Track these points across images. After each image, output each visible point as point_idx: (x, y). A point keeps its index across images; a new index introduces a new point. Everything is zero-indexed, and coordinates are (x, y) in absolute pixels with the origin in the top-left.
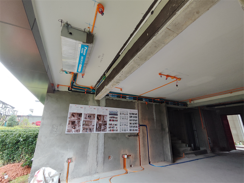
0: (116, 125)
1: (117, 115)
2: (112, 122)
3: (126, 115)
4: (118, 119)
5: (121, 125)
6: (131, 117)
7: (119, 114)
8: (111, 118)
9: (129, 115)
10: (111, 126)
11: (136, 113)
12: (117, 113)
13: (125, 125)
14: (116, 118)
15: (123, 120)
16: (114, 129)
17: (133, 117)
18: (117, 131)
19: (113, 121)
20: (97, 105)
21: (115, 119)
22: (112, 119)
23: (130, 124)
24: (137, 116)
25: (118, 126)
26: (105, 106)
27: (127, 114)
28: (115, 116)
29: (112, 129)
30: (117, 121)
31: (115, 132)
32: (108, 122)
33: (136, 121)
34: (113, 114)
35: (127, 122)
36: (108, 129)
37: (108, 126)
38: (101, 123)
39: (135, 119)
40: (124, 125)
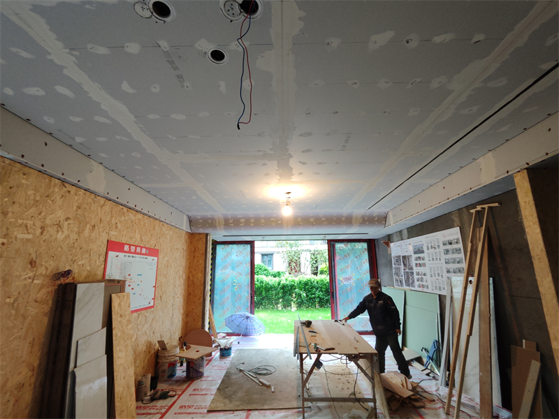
0: (425, 275)
1: (423, 252)
2: (419, 268)
3: (437, 250)
4: (426, 261)
5: (431, 276)
6: (447, 252)
7: (425, 249)
8: (416, 260)
9: (443, 248)
10: (420, 277)
11: (456, 237)
12: (422, 248)
13: (439, 275)
14: (423, 259)
15: (433, 262)
16: (423, 283)
17: (451, 252)
18: (428, 288)
19: (420, 265)
20: (400, 238)
21: (421, 262)
22: (418, 262)
23: (448, 272)
24: (460, 246)
25: (428, 277)
26: (408, 238)
27: (439, 246)
28: (421, 255)
29: (421, 283)
30: (424, 265)
31: (425, 290)
32: (415, 270)
33: (459, 263)
34: (419, 251)
35: (441, 268)
36: (416, 283)
37: (416, 277)
38: (407, 270)
39: (456, 256)
40: (437, 275)
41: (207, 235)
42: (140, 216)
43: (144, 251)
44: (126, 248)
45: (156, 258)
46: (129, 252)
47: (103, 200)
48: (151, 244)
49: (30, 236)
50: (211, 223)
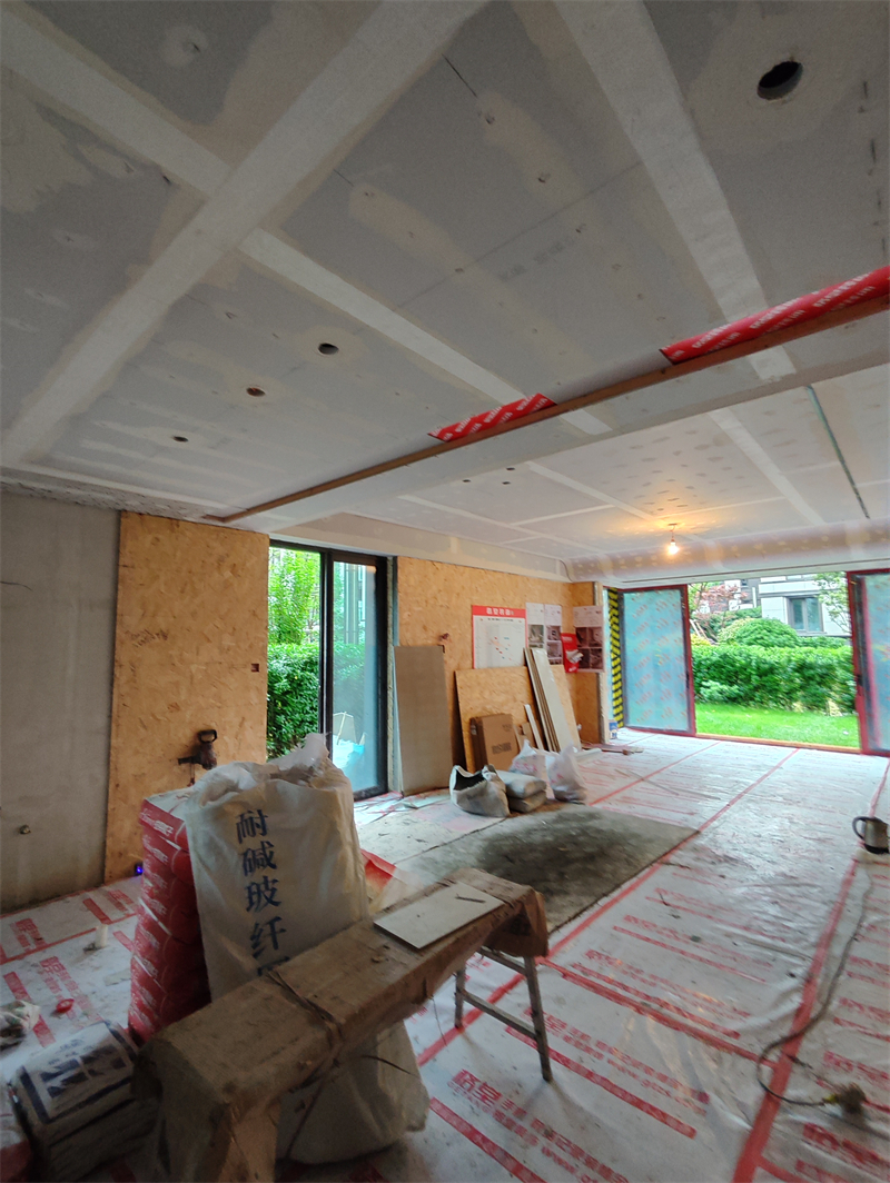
41: (593, 583)
42: (500, 576)
43: (508, 612)
44: (489, 611)
45: (523, 620)
46: (493, 615)
47: (462, 569)
48: (516, 604)
49: (420, 609)
50: (592, 567)
